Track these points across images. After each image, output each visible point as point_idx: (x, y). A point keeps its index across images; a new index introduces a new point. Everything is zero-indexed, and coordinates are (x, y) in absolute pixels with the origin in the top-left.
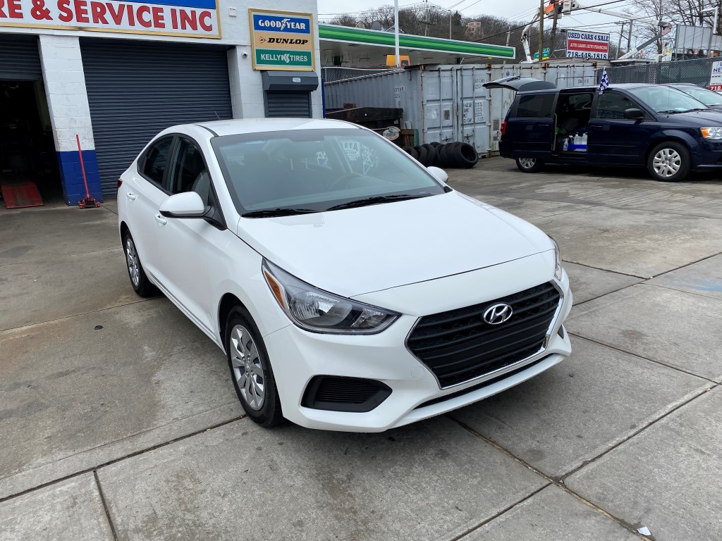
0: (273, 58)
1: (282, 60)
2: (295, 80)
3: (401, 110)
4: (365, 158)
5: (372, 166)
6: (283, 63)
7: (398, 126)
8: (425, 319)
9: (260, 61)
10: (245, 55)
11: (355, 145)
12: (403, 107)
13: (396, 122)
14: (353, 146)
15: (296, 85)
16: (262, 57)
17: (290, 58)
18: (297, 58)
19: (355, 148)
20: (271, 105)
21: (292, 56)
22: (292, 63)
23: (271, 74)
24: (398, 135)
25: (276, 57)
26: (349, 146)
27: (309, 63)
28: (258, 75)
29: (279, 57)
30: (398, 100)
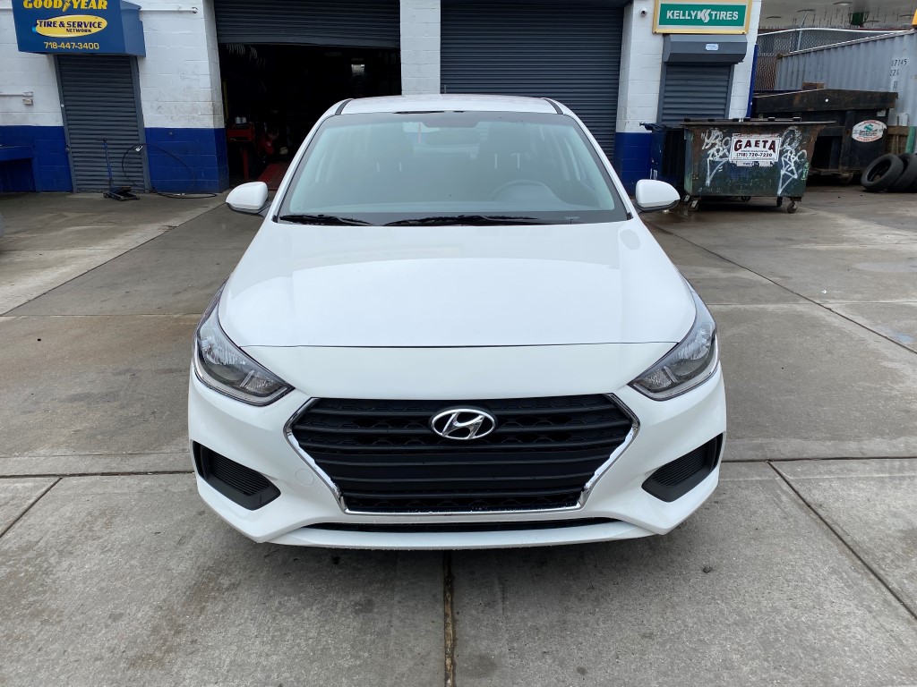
0: (684, 15)
1: (698, 18)
2: (709, 47)
3: (895, 95)
4: (786, 163)
5: (796, 177)
6: (699, 22)
7: (884, 120)
8: (321, 403)
9: (664, 21)
10: (644, 12)
11: (773, 143)
12: (900, 91)
13: (882, 114)
14: (768, 145)
15: (712, 54)
16: (669, 14)
17: (710, 15)
18: (723, 15)
19: (772, 147)
20: (669, 83)
21: (714, 13)
22: (713, 22)
23: (673, 39)
24: (880, 135)
25: (690, 15)
26: (761, 144)
27: (740, 22)
28: (659, 41)
29: (693, 15)
30: (894, 79)
